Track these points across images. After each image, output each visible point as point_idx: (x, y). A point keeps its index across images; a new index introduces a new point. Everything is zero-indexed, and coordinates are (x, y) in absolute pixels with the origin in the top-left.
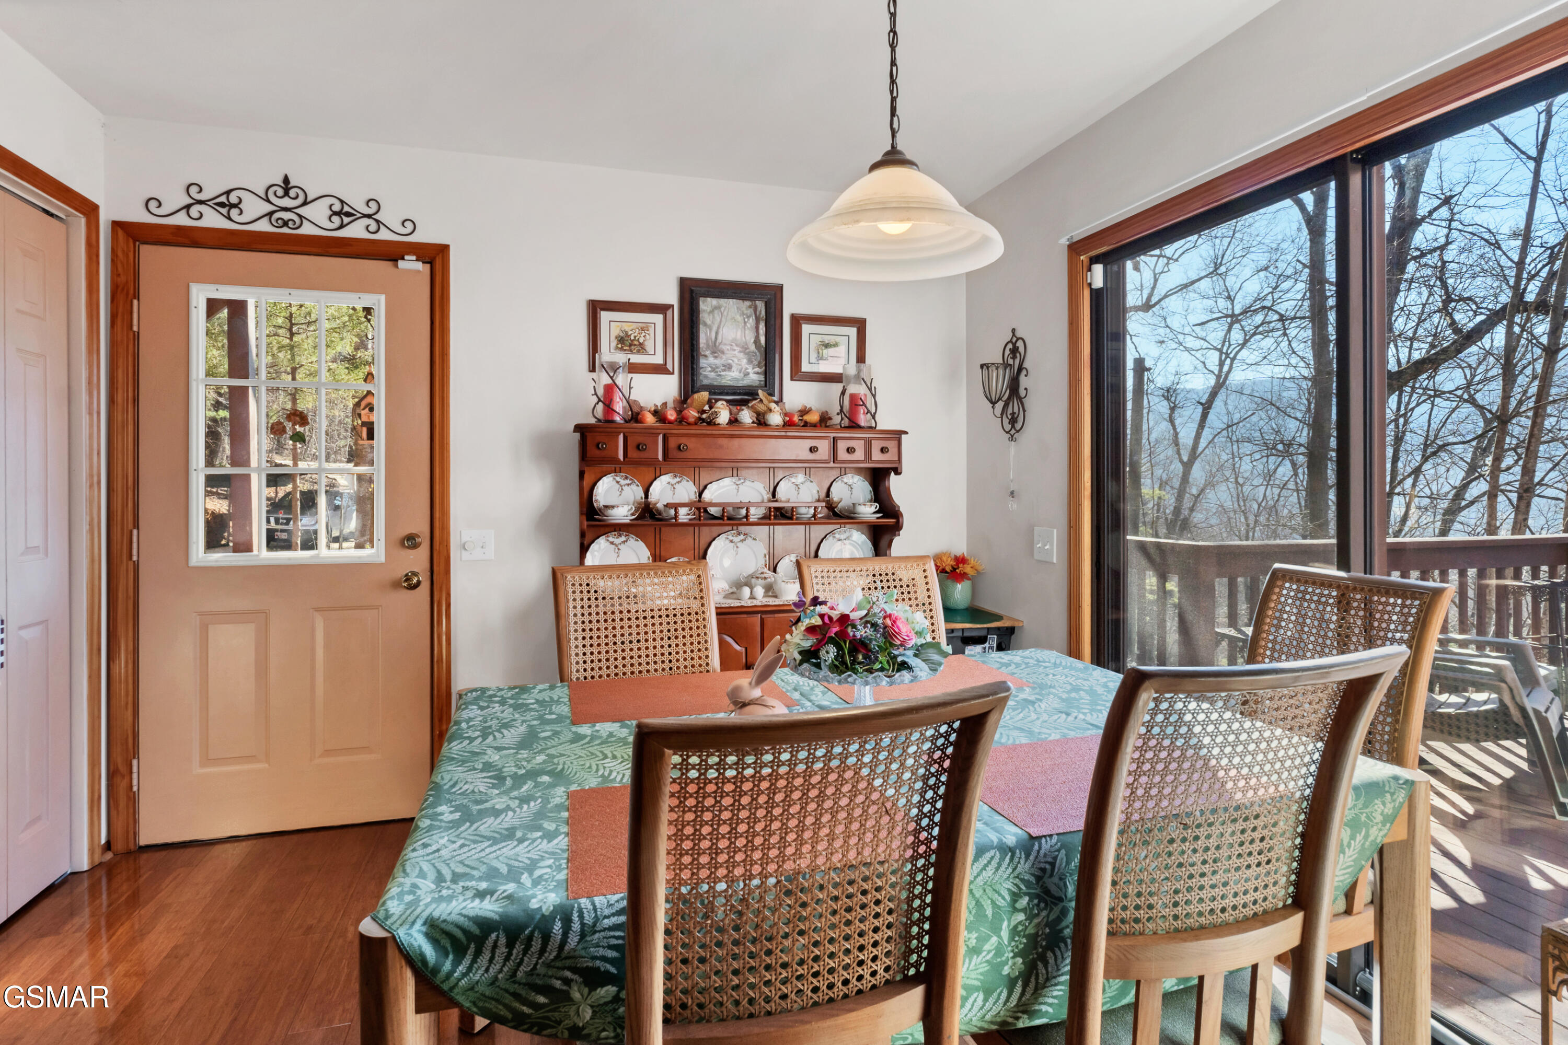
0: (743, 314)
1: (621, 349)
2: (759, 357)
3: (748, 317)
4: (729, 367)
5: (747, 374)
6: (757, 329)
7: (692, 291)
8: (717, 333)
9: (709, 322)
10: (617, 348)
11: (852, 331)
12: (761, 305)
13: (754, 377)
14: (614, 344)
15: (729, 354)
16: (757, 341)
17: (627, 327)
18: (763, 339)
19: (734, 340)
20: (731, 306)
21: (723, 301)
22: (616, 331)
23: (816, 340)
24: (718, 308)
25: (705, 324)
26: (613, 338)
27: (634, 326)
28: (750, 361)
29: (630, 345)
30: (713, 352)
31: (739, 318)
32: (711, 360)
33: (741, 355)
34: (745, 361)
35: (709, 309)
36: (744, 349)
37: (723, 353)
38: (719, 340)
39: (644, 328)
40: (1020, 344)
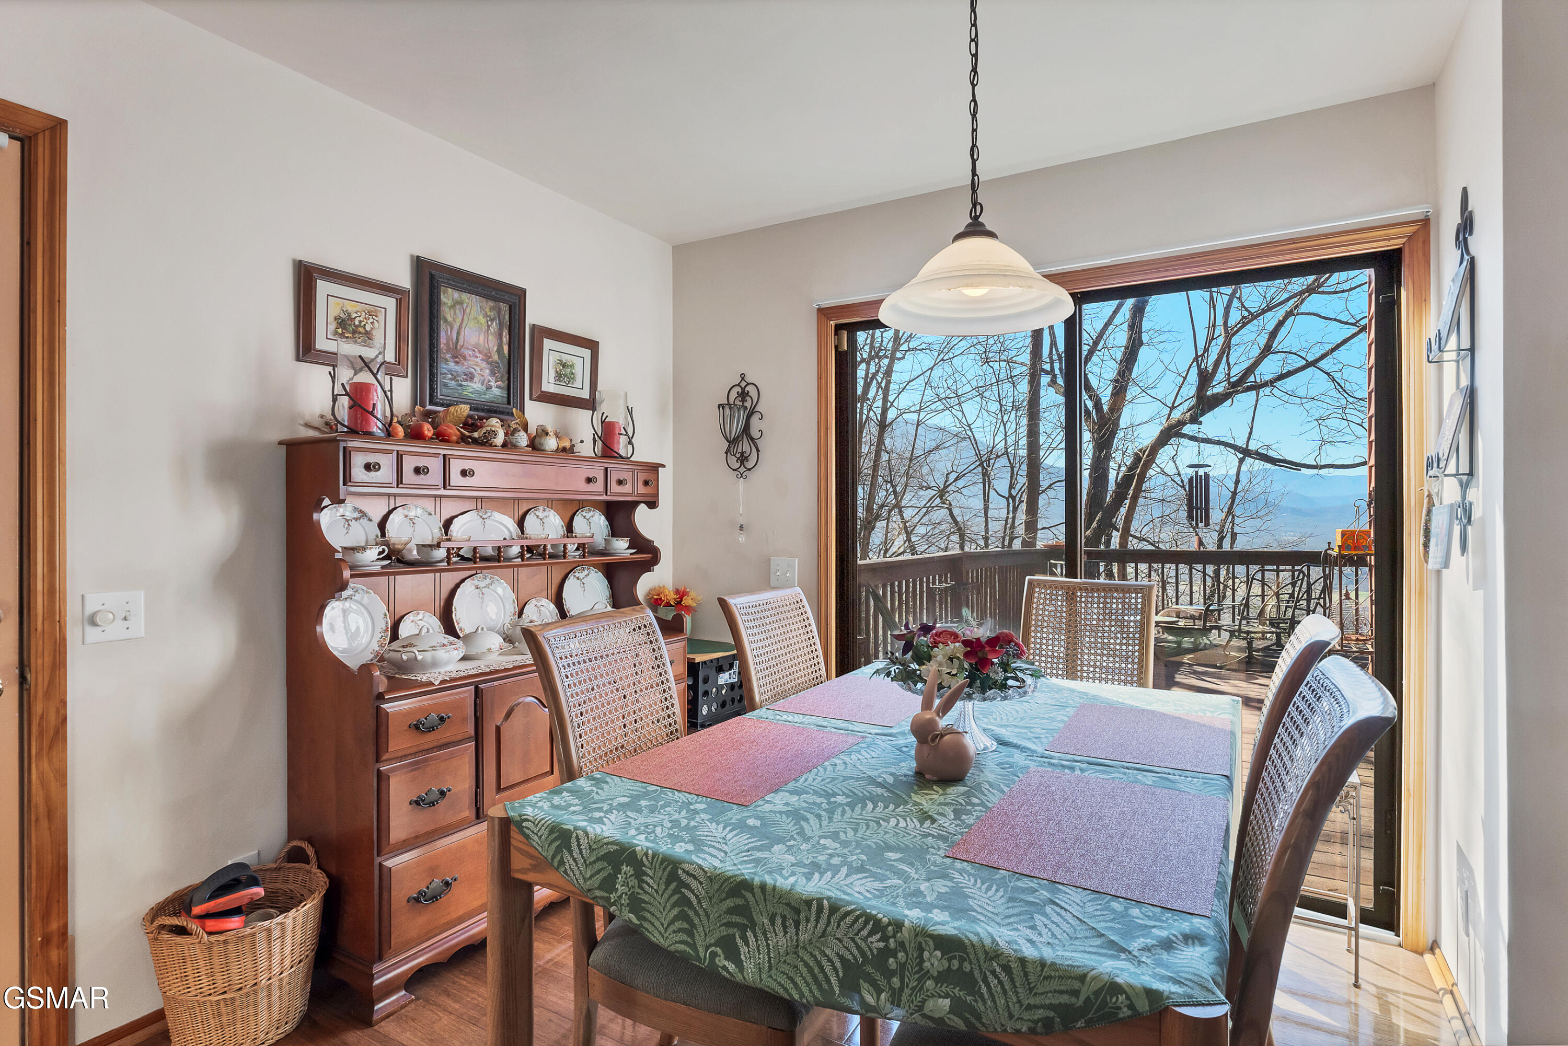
0: (486, 316)
1: (342, 335)
2: (503, 369)
3: (492, 320)
4: (470, 377)
5: (489, 388)
6: (500, 335)
7: (432, 277)
8: (458, 333)
9: (449, 319)
10: (336, 333)
11: (587, 353)
12: (505, 308)
13: (497, 392)
14: (332, 327)
15: (472, 361)
16: (500, 351)
17: (351, 308)
18: (506, 348)
19: (477, 345)
20: (474, 305)
21: (465, 296)
22: (335, 311)
23: (554, 357)
24: (460, 303)
25: (446, 321)
26: (331, 319)
27: (359, 307)
28: (493, 373)
29: (354, 332)
30: (454, 357)
31: (483, 321)
32: (452, 365)
33: (484, 365)
34: (487, 371)
35: (450, 303)
36: (487, 357)
37: (465, 358)
38: (461, 343)
39: (372, 312)
40: (751, 389)
